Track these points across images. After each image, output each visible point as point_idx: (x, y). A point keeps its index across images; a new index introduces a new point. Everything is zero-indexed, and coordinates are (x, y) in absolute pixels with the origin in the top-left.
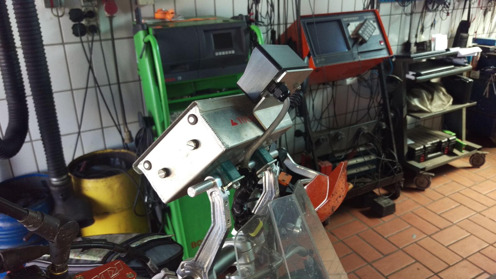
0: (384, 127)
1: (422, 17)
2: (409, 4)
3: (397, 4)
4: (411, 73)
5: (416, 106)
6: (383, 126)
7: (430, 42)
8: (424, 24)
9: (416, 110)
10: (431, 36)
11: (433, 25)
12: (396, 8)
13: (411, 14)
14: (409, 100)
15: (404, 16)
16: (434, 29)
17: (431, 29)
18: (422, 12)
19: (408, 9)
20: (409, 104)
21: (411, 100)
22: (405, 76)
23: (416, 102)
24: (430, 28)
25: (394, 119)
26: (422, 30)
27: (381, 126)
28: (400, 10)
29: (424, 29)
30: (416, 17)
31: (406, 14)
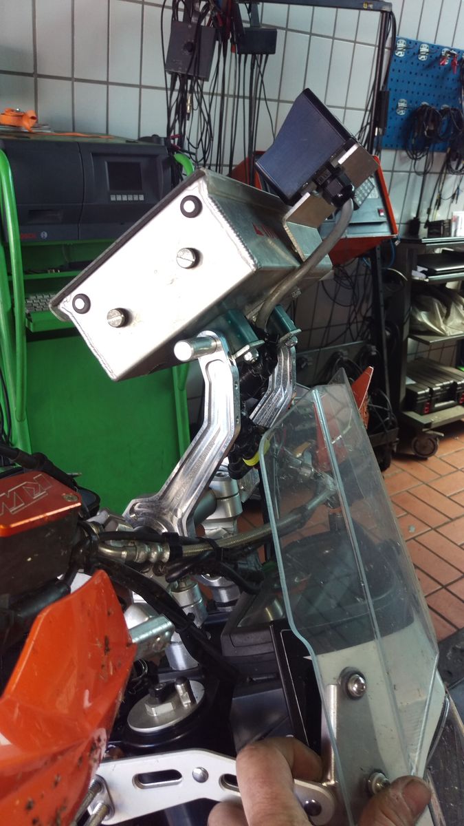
0: (374, 353)
1: (440, 181)
2: (423, 156)
3: (404, 153)
4: (420, 269)
5: (423, 324)
6: (371, 351)
7: (450, 222)
8: (443, 193)
9: (422, 330)
10: (452, 213)
11: (455, 196)
12: (402, 160)
13: (425, 173)
14: (414, 314)
15: (413, 175)
16: (456, 203)
17: (452, 202)
18: (441, 173)
19: (421, 164)
20: (413, 320)
21: (416, 313)
22: (411, 272)
23: (423, 317)
24: (450, 200)
25: (390, 341)
26: (439, 203)
27: (368, 352)
28: (408, 165)
29: (442, 200)
30: (432, 180)
31: (418, 173)
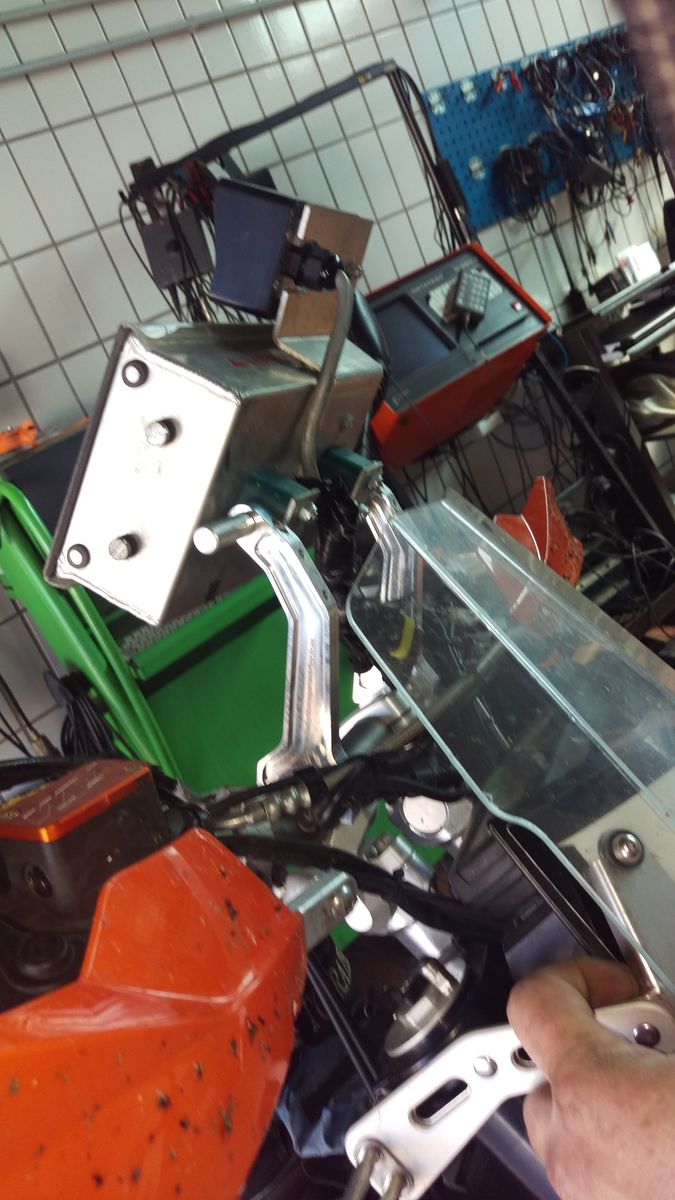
0: (607, 486)
1: (578, 227)
2: (538, 210)
4: (610, 348)
5: (655, 416)
6: (601, 484)
7: (620, 271)
8: (590, 240)
9: (657, 423)
10: (617, 259)
11: (609, 235)
13: (553, 229)
14: (634, 409)
15: (538, 241)
16: (615, 242)
17: (609, 244)
18: (574, 218)
19: (541, 221)
20: (638, 418)
21: (637, 406)
22: (600, 359)
23: (650, 407)
24: (605, 244)
26: (592, 256)
28: (525, 232)
29: (595, 251)
30: (567, 234)
31: (544, 235)
